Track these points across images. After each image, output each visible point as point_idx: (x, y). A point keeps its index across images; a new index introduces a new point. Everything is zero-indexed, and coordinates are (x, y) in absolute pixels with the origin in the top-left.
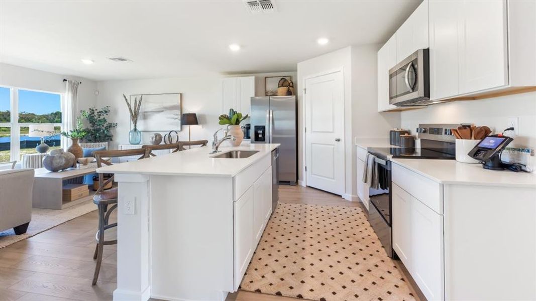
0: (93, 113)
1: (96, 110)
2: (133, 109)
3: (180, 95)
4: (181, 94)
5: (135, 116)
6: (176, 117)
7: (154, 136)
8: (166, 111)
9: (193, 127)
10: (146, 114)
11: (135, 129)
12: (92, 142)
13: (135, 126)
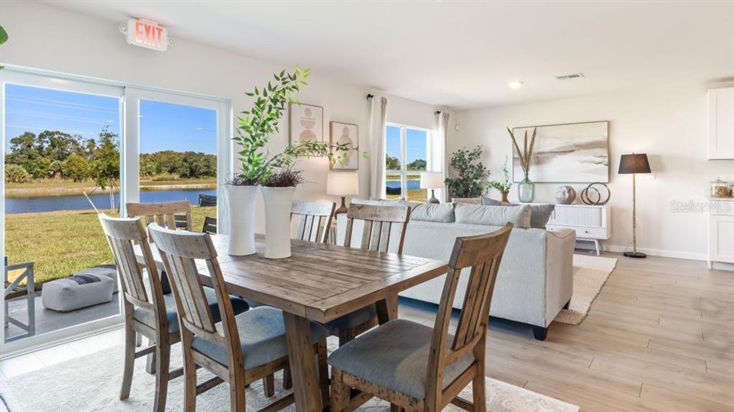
0: (463, 156)
1: (468, 151)
2: (522, 148)
3: (606, 123)
4: (609, 123)
5: (526, 159)
6: (600, 160)
7: (567, 191)
8: (579, 150)
9: (639, 176)
10: (540, 156)
11: (527, 180)
12: (462, 197)
13: (527, 174)
